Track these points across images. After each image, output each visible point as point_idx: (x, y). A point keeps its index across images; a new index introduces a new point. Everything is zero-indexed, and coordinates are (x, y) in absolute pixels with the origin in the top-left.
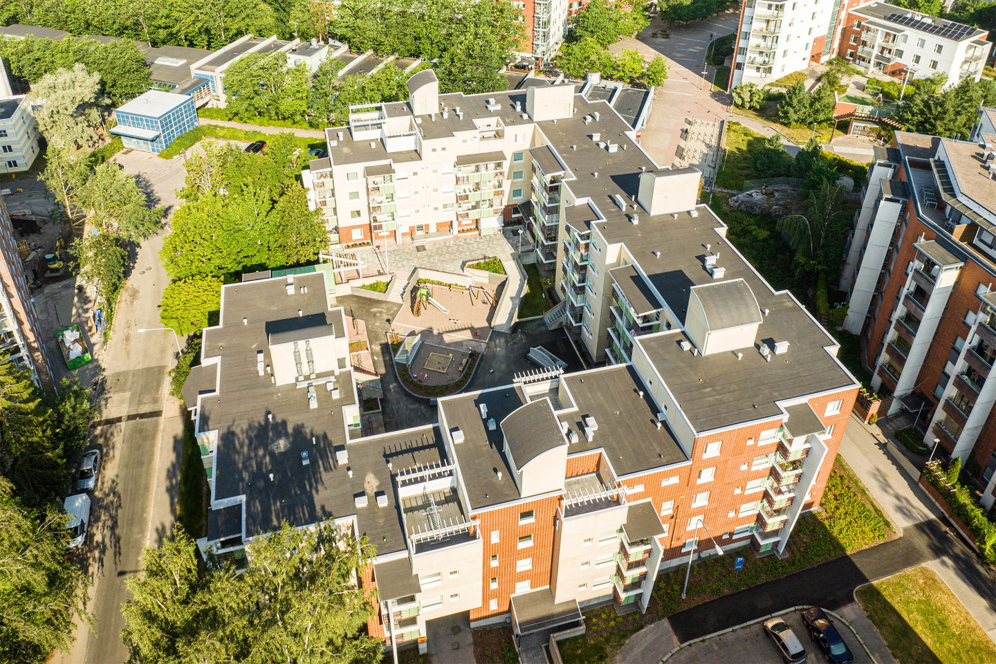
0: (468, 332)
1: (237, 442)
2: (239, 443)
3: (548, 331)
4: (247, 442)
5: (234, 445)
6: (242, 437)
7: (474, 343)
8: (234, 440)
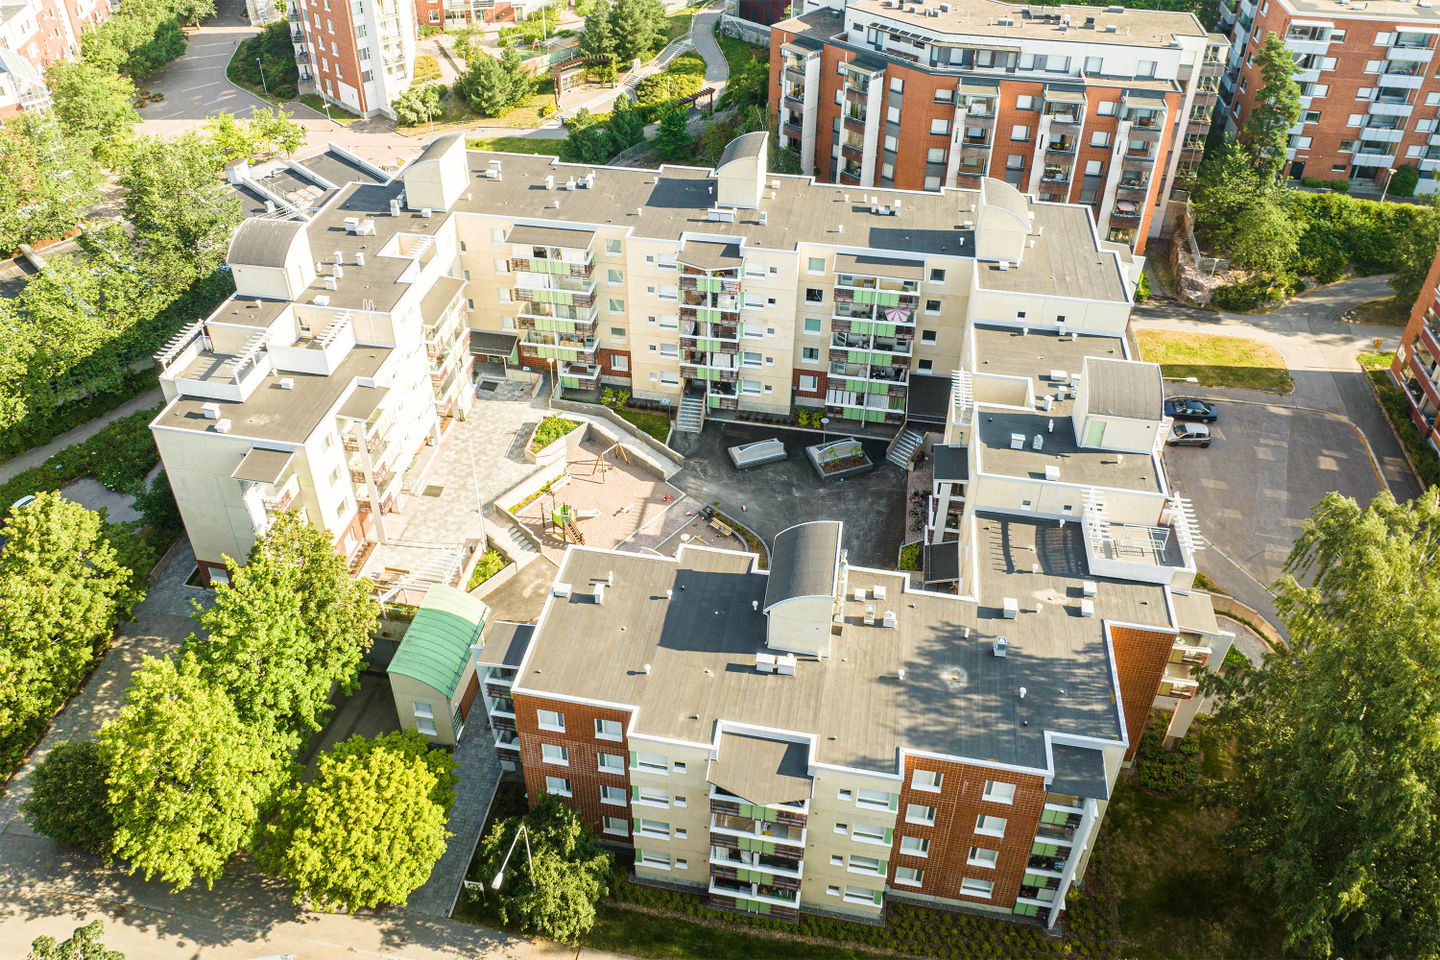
0: (651, 507)
1: (931, 729)
2: (935, 725)
3: (700, 435)
4: (933, 716)
5: (937, 732)
6: (921, 720)
7: (677, 509)
8: (926, 732)
